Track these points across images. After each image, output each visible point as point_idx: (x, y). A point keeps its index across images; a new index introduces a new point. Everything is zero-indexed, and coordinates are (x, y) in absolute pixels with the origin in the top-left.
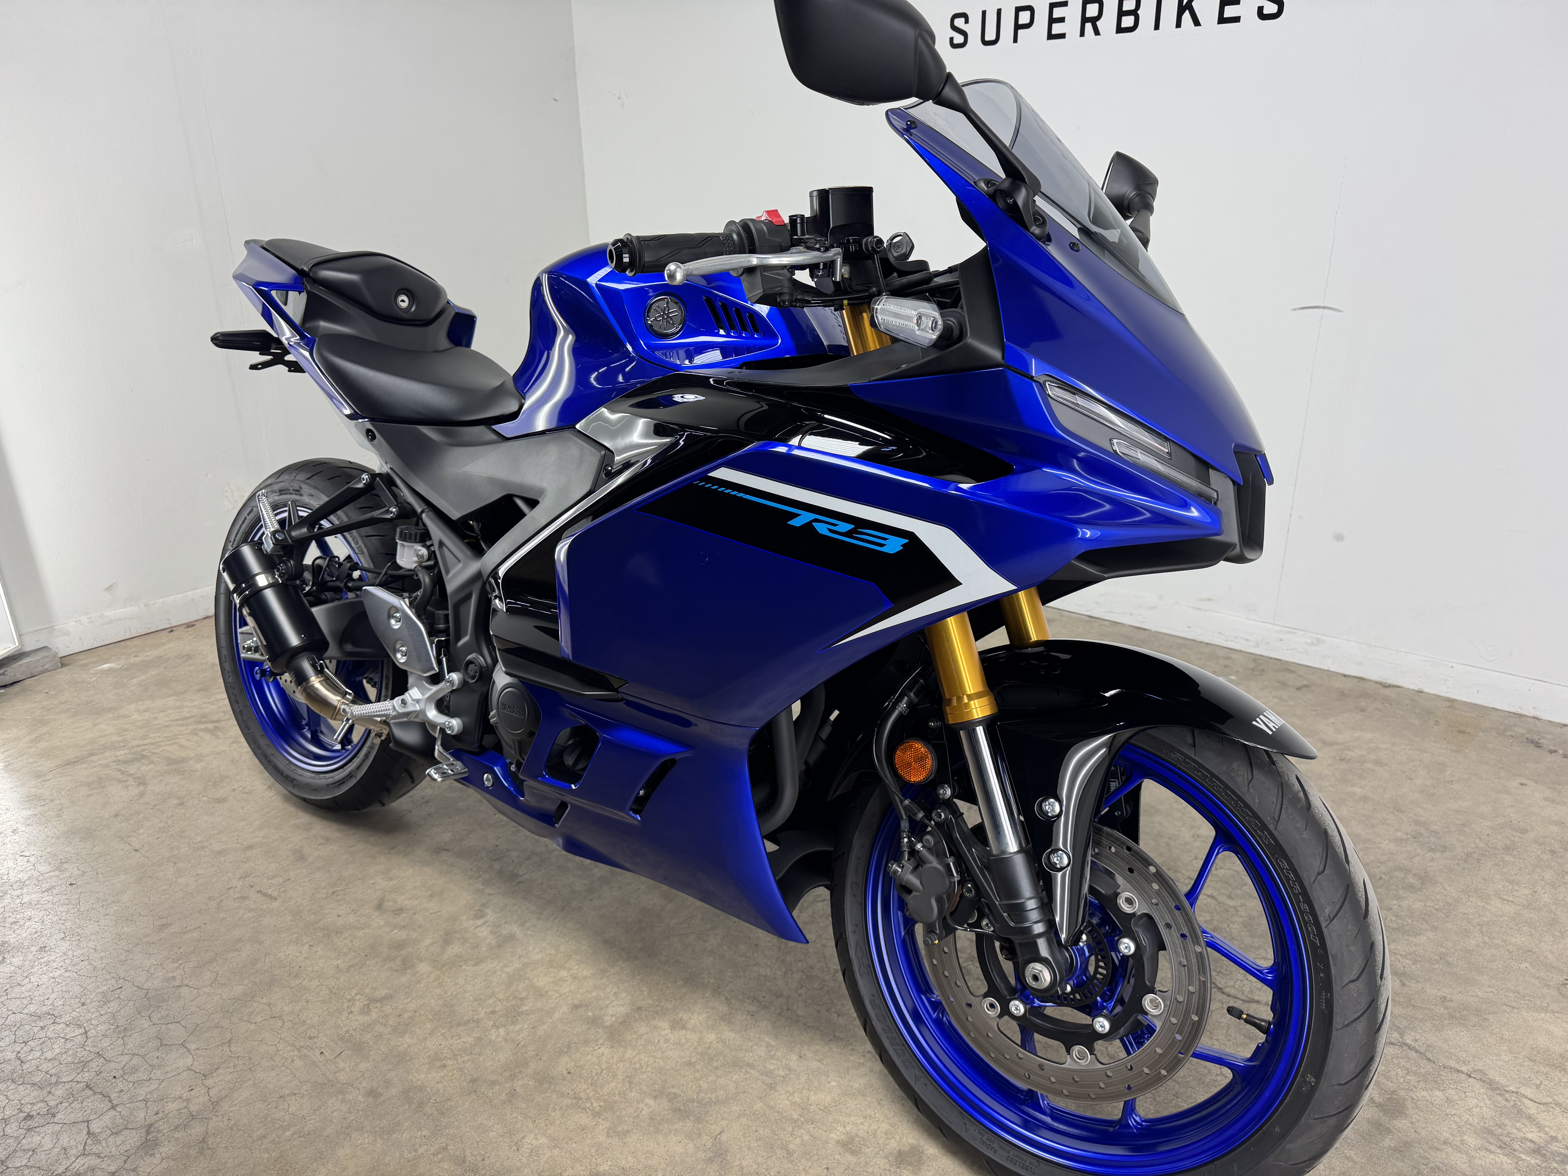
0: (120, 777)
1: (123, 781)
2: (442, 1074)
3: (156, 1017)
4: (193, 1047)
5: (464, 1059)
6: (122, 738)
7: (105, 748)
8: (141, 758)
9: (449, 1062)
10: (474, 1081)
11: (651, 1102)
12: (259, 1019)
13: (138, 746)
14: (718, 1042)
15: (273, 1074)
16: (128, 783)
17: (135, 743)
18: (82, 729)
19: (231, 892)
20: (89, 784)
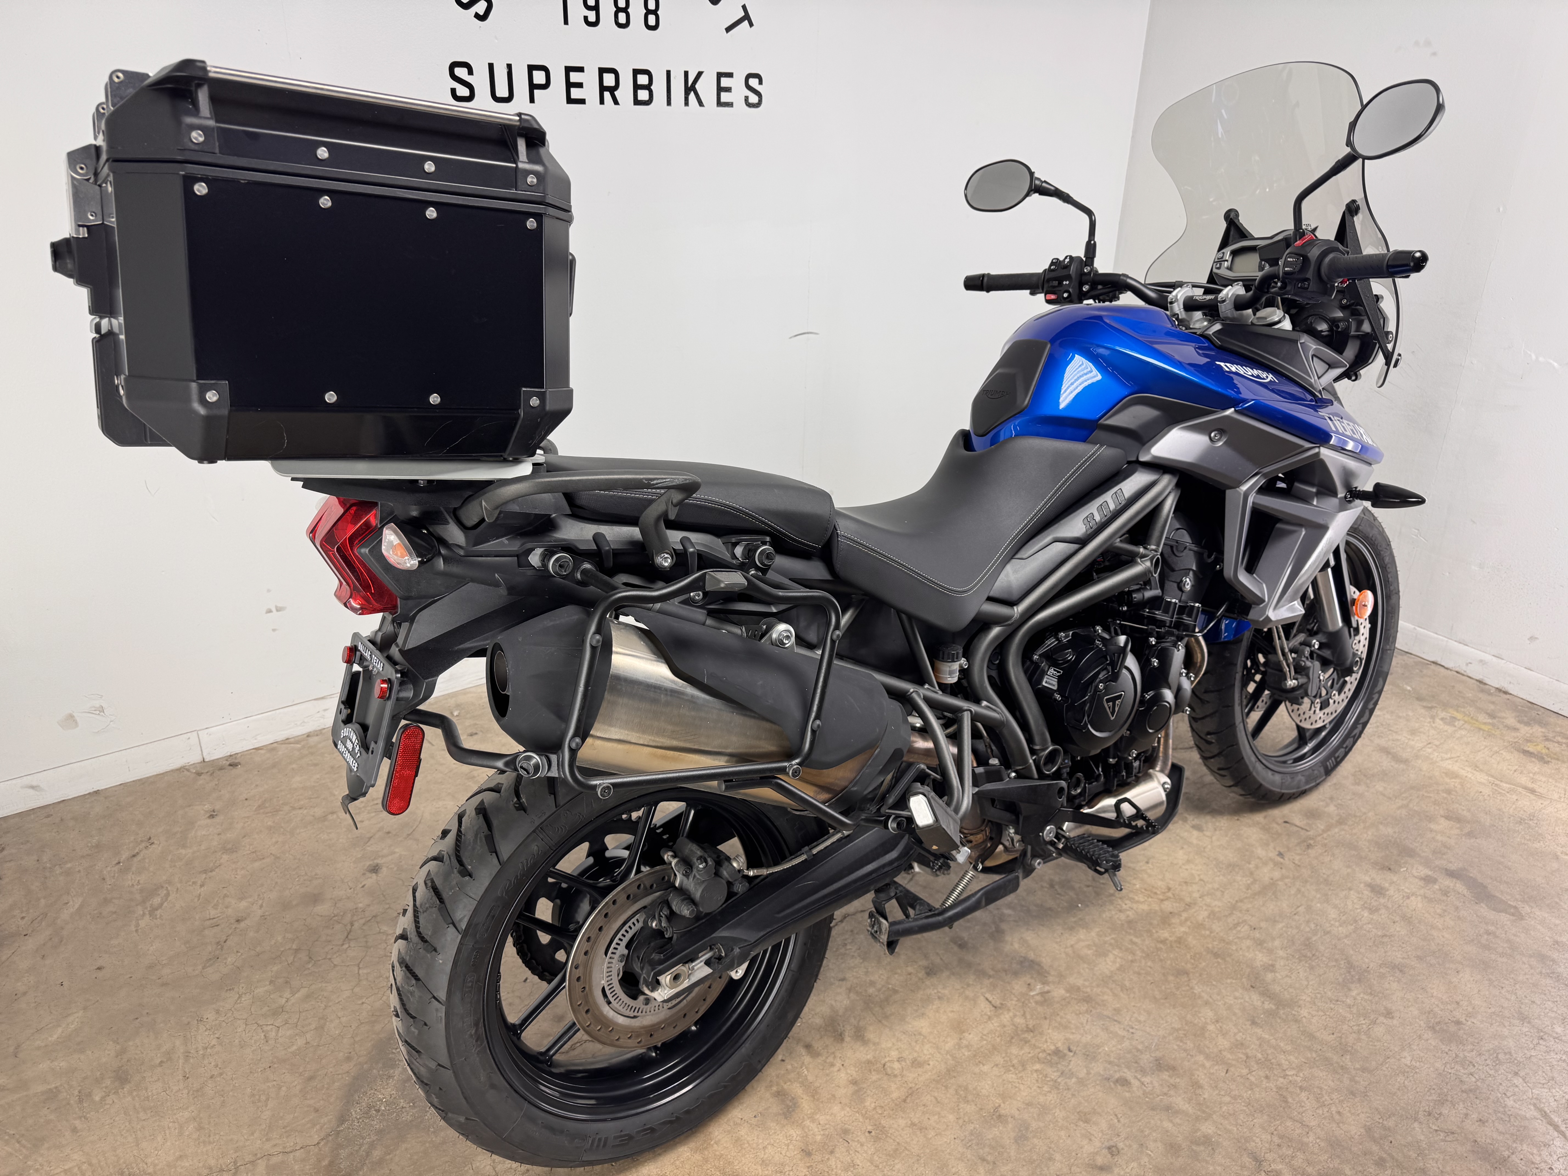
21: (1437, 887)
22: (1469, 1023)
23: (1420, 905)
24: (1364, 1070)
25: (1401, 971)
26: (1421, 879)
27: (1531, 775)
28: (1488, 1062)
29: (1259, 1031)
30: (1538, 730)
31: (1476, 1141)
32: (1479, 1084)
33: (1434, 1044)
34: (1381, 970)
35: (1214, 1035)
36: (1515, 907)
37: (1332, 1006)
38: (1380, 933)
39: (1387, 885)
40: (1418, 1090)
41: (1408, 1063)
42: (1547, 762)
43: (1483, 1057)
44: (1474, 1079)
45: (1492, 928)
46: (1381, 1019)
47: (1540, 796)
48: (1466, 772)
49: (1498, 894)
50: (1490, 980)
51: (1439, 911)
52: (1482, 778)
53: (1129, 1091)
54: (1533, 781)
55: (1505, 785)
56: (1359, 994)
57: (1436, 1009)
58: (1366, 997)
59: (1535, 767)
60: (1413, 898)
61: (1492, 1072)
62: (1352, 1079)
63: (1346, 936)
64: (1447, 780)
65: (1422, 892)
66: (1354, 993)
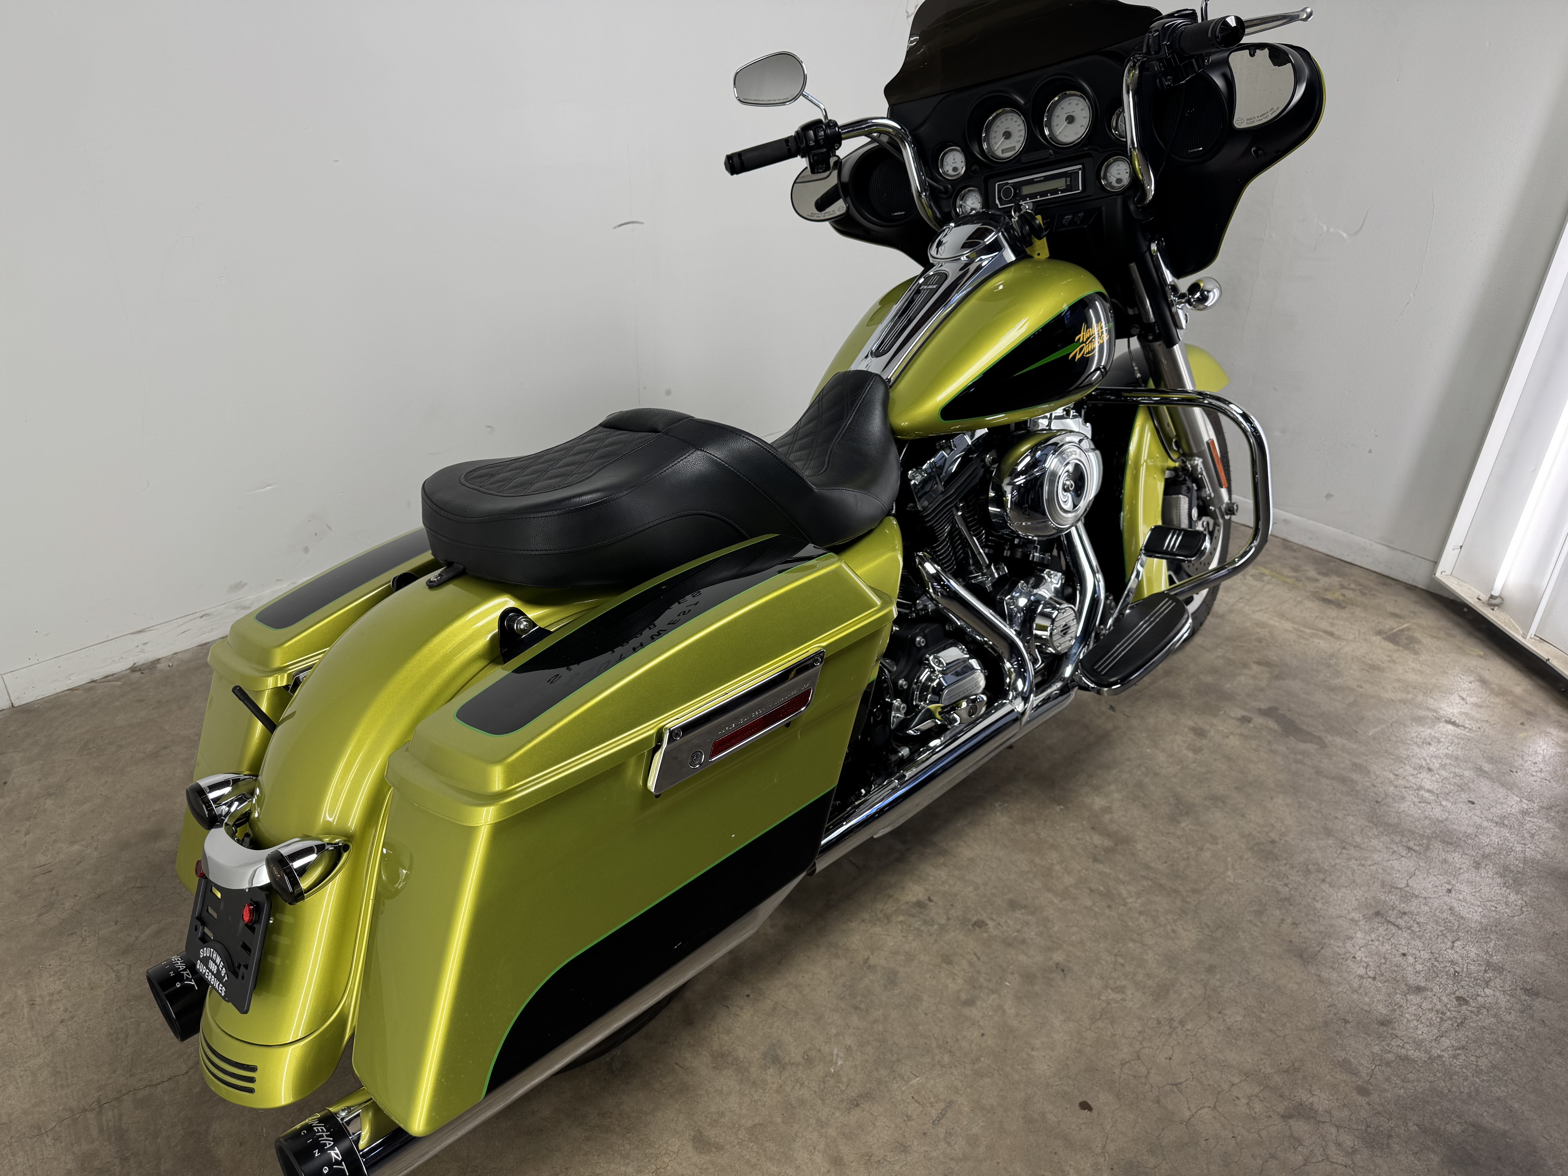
21: (1251, 725)
22: (1283, 841)
23: (1238, 743)
24: (1194, 891)
25: (1223, 802)
26: (1238, 719)
27: (1330, 620)
28: (1300, 873)
29: (1100, 867)
30: (1335, 580)
31: (1291, 941)
32: (1292, 892)
33: (1253, 862)
34: (1206, 803)
35: (1060, 874)
36: (1319, 738)
37: (1164, 838)
38: (1203, 770)
39: (1208, 727)
40: (1241, 903)
41: (1232, 881)
42: (1344, 608)
43: (1295, 870)
44: (1288, 889)
45: (1300, 757)
46: (1208, 845)
47: (1339, 638)
48: (1275, 622)
49: (1304, 727)
50: (1299, 802)
51: (1254, 746)
52: (1288, 626)
53: (987, 932)
54: (1332, 625)
55: (1308, 631)
56: (1187, 825)
57: (1255, 833)
58: (1193, 827)
59: (1333, 612)
60: (1231, 737)
61: (1303, 882)
62: (1184, 901)
63: (1175, 776)
64: (1258, 630)
65: (1239, 731)
66: (1183, 825)
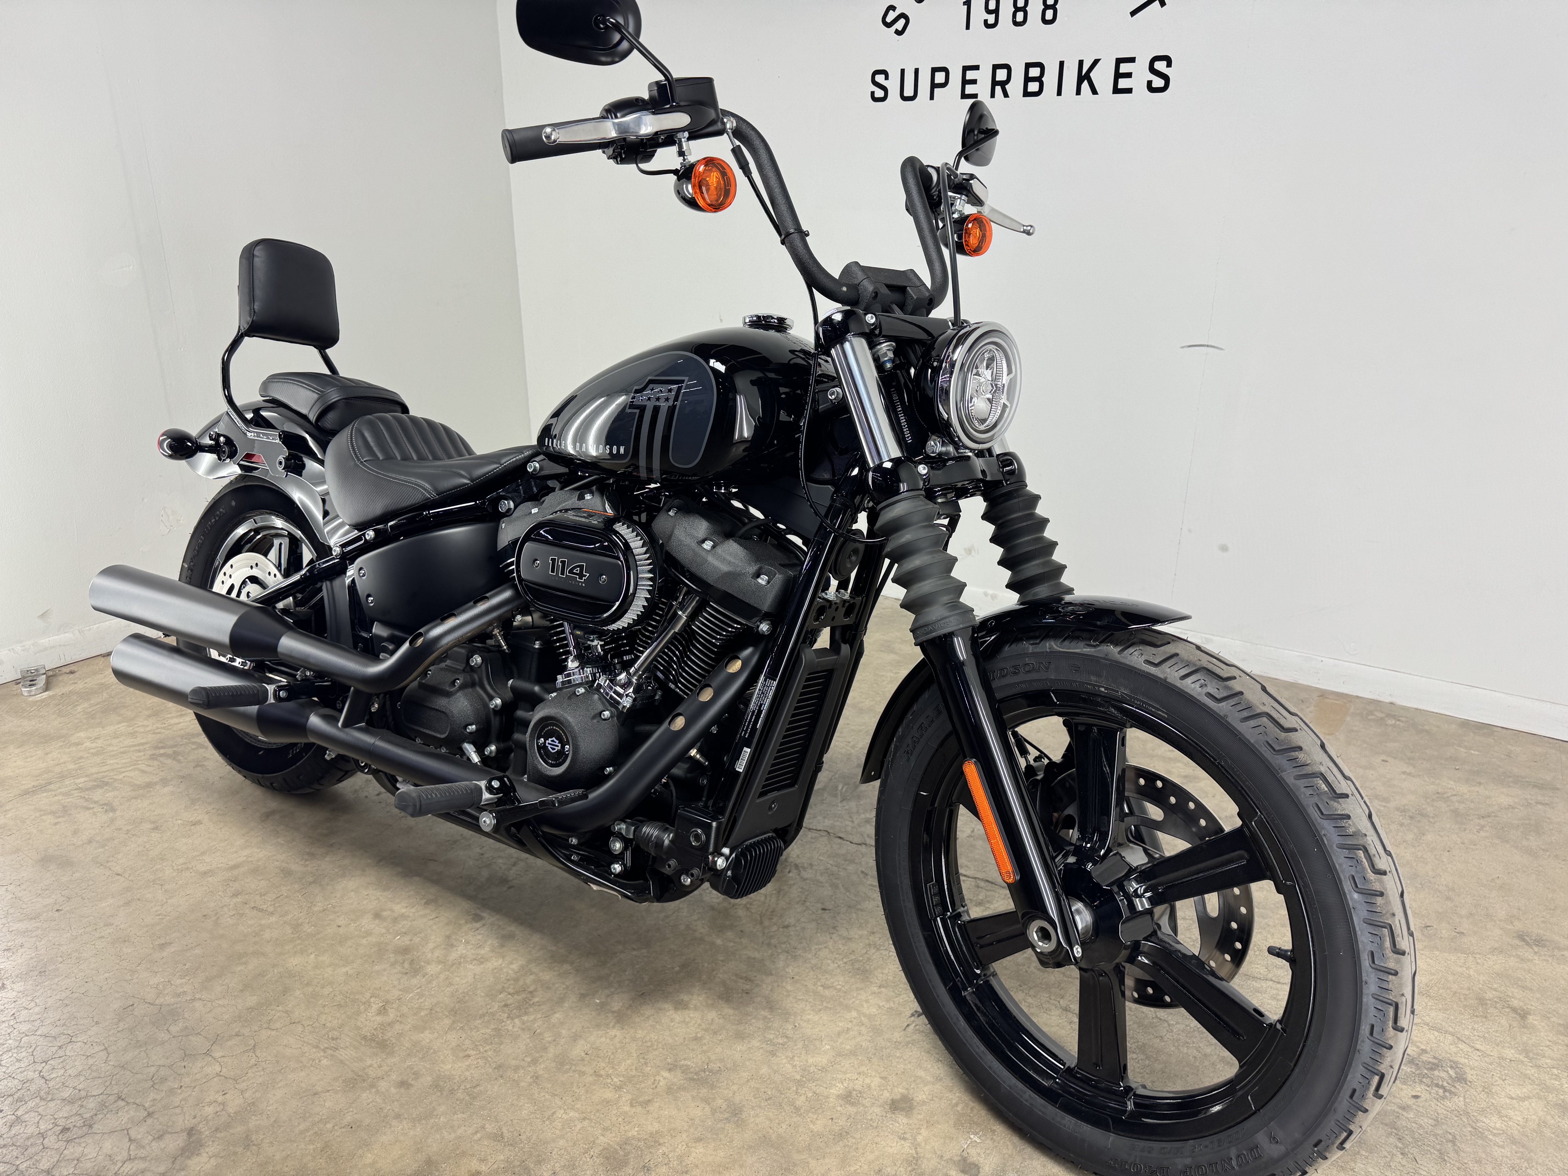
0: (85, 804)
1: (89, 809)
2: (467, 1063)
3: (174, 1029)
4: (217, 1054)
5: (485, 1049)
6: (78, 765)
7: (62, 777)
8: (102, 784)
9: (472, 1052)
10: (499, 1067)
11: (666, 1074)
12: (278, 1025)
13: (99, 773)
14: (719, 1019)
15: (303, 1074)
16: (95, 810)
17: (94, 770)
18: (34, 758)
19: (226, 909)
20: (53, 813)
